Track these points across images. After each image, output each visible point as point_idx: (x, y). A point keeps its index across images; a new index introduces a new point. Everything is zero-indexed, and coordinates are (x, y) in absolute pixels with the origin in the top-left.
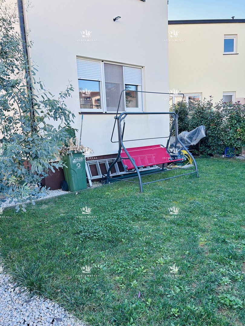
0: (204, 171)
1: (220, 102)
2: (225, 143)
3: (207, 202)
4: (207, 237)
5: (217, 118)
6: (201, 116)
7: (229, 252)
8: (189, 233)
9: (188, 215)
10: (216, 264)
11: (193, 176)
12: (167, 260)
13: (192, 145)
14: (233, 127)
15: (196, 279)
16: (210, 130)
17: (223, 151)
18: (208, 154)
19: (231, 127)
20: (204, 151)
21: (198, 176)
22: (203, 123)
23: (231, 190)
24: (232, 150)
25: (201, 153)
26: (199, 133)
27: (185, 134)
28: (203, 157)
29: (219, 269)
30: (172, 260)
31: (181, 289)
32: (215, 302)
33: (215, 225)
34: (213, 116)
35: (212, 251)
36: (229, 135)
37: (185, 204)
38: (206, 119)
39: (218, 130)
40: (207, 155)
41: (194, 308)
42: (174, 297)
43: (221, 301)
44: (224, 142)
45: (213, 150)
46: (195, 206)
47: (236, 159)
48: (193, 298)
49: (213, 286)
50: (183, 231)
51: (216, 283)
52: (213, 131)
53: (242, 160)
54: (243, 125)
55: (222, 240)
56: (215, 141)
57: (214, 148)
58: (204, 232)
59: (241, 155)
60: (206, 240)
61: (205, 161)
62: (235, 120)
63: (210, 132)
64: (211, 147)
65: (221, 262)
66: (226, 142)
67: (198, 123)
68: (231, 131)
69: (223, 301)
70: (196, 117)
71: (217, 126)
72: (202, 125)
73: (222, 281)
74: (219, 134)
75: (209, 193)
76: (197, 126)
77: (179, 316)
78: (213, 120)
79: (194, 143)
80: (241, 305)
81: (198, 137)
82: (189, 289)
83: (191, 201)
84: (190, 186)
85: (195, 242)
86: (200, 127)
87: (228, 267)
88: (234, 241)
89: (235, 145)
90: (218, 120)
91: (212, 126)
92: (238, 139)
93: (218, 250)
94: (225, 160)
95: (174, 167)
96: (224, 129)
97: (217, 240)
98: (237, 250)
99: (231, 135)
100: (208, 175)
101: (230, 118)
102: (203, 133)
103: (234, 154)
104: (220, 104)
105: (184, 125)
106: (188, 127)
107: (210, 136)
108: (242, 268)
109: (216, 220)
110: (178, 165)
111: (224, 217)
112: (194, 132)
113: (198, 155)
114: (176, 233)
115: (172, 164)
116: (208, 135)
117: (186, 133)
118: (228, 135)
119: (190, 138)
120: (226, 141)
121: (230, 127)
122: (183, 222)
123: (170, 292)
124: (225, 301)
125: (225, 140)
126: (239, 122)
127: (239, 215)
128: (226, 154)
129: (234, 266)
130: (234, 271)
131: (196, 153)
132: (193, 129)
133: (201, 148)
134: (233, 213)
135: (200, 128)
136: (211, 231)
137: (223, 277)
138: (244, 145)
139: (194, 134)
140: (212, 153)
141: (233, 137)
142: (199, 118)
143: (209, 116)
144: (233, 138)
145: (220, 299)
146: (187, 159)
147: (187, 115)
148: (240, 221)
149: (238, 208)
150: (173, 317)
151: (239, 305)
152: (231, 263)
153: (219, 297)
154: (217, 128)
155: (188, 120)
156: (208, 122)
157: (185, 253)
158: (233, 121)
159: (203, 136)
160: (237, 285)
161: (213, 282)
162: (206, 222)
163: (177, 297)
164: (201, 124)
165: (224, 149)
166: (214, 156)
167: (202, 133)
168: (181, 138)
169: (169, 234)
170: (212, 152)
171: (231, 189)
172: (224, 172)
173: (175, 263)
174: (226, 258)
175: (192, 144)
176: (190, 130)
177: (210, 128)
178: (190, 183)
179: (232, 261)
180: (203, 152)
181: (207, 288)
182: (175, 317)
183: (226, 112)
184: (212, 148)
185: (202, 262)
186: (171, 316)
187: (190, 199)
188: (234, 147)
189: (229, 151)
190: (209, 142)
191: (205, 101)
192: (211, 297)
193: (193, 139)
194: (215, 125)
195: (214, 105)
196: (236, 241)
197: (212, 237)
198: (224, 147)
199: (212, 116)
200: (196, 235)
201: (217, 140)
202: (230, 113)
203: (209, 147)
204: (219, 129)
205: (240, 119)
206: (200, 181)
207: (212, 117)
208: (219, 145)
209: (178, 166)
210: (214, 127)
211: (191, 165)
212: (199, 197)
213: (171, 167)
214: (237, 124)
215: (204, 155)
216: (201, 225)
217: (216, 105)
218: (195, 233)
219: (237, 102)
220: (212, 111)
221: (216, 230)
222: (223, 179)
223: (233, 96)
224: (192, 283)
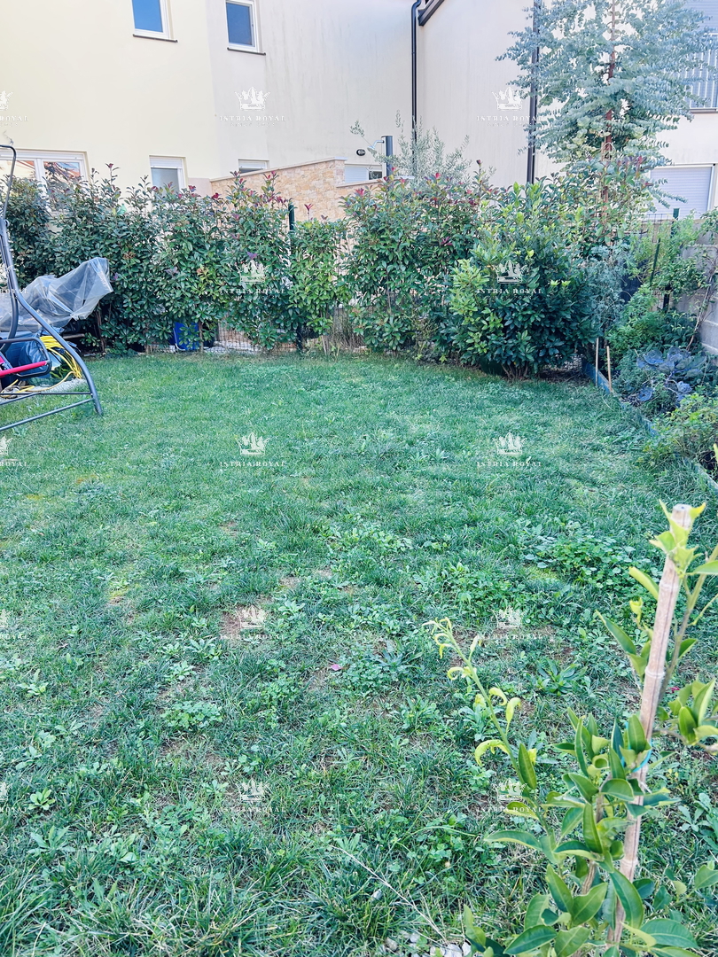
0: (119, 395)
1: (140, 185)
2: (170, 310)
3: (128, 480)
4: (130, 576)
5: (140, 236)
6: (89, 227)
7: (189, 597)
8: (79, 576)
9: (73, 527)
10: (155, 638)
11: (86, 411)
12: (12, 669)
13: (76, 318)
14: (185, 261)
15: (101, 693)
16: (124, 271)
17: (167, 333)
18: (128, 346)
19: (182, 263)
20: (116, 335)
21: (99, 411)
22: (98, 251)
23: (192, 438)
24: (193, 331)
25: (109, 344)
26: (90, 282)
27: (47, 284)
28: (115, 356)
29: (164, 648)
30: (27, 665)
31: (58, 735)
32: (153, 733)
33: (153, 538)
34: (128, 230)
35: (144, 608)
36: (178, 285)
37: (64, 496)
38: (107, 238)
39: (146, 273)
40: (127, 349)
41: (98, 770)
42: (39, 764)
43: (170, 725)
44: (167, 308)
45: (142, 332)
46: (92, 497)
47: (205, 355)
48: (95, 744)
49: (149, 695)
50: (60, 574)
51: (157, 685)
52: (134, 273)
53: (221, 357)
54: (211, 255)
55: (171, 571)
56: (142, 306)
57: (144, 326)
58: (121, 563)
59: (216, 342)
60: (126, 583)
61: (120, 366)
62: (189, 240)
63: (123, 276)
64: (134, 324)
65: (170, 628)
66: (174, 308)
67: (83, 248)
68: (183, 274)
69: (173, 724)
70: (76, 228)
71: (142, 260)
72: (97, 254)
73: (171, 676)
74: (152, 285)
75: (133, 457)
76: (83, 260)
77: (53, 808)
78: (128, 241)
79: (81, 313)
80: (218, 716)
81: (91, 293)
82: (80, 725)
83: (82, 485)
84: (77, 443)
85: (95, 595)
86: (90, 261)
87: (186, 635)
88: (201, 567)
89: (198, 316)
90: (144, 242)
91: (128, 259)
92: (203, 298)
93: (160, 601)
94: (175, 360)
95: (23, 391)
96: (163, 268)
97: (158, 577)
98: (207, 588)
99: (183, 286)
100: (131, 404)
101: (174, 236)
102: (103, 284)
103: (199, 341)
104: (140, 193)
105: (40, 256)
106: (53, 262)
107: (125, 290)
108: (220, 628)
109: (153, 523)
110: (39, 384)
111: (177, 511)
112: (74, 277)
113: (100, 350)
114: (38, 585)
115: (16, 384)
116: (119, 288)
117: (49, 280)
118: (175, 287)
119: (67, 297)
120: (172, 305)
121: (176, 261)
122: (57, 549)
123: (26, 754)
124: (179, 721)
125: (169, 301)
126: (200, 247)
127: (213, 501)
128: (179, 341)
129: (200, 630)
130: (202, 641)
131: (94, 345)
132: (71, 270)
133: (107, 328)
134: (199, 496)
135: (93, 265)
136: (141, 555)
137: (175, 665)
138: (220, 313)
139: (76, 283)
140: (140, 342)
141: (188, 290)
142: (86, 234)
143: (114, 228)
144: (189, 295)
145: (166, 721)
146: (63, 362)
147: (44, 221)
148: (217, 514)
149: (210, 481)
150: (37, 816)
151: (213, 718)
152: (193, 624)
153: (164, 716)
154: (143, 264)
155: (51, 240)
156: (115, 246)
157: (66, 634)
158: (184, 244)
159: (106, 291)
160: (208, 673)
161: (147, 685)
162: (126, 536)
163: (45, 760)
164: (93, 252)
165: (171, 328)
166: (147, 350)
167: (100, 282)
168: (37, 297)
169: (14, 594)
170: (140, 339)
171: (193, 435)
172: (174, 391)
173: (38, 671)
174: (182, 614)
175: (75, 316)
176: (62, 270)
177: (121, 264)
178: (77, 435)
179: (195, 619)
180: (114, 339)
181: (132, 705)
182: (42, 815)
183: (161, 216)
184: (136, 326)
185: (117, 646)
186: (29, 817)
187: (79, 482)
188: (196, 321)
189: (186, 334)
190: (125, 308)
191: (95, 179)
192: (141, 724)
193: (76, 300)
194: (137, 258)
195: (125, 195)
196: (207, 567)
197: (143, 572)
198: (170, 322)
199: (124, 228)
200: (99, 577)
201: (148, 301)
202: (171, 221)
203: (128, 323)
204: (148, 268)
205: (202, 240)
206: (107, 426)
207: (124, 231)
208: (155, 316)
209: (39, 389)
210: (134, 261)
211: (79, 382)
212: (104, 469)
213: (16, 391)
214: (196, 254)
215: (116, 347)
216: (115, 548)
217: (130, 196)
218: (95, 571)
219: (188, 190)
220: (122, 212)
221: (155, 550)
222: (173, 411)
223: (179, 172)
224: (89, 708)
